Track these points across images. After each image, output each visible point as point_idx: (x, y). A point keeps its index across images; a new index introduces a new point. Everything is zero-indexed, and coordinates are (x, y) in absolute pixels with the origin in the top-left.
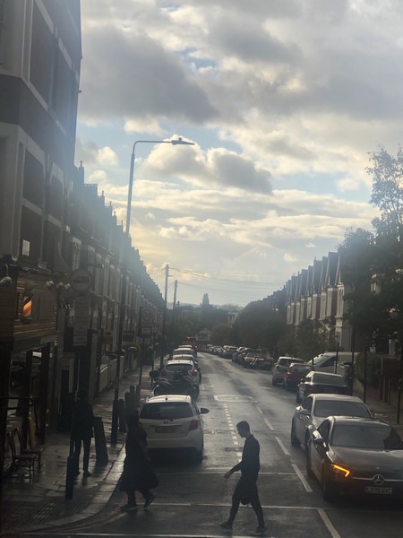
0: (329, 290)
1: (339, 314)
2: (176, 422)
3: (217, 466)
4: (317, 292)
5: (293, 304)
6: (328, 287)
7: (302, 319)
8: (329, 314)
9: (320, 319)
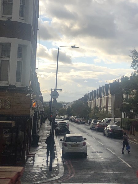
0: (105, 97)
1: (110, 105)
2: (78, 143)
3: (93, 158)
4: (100, 97)
5: (90, 101)
6: (104, 96)
7: (94, 106)
8: (105, 105)
9: (102, 107)
